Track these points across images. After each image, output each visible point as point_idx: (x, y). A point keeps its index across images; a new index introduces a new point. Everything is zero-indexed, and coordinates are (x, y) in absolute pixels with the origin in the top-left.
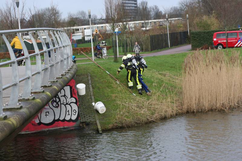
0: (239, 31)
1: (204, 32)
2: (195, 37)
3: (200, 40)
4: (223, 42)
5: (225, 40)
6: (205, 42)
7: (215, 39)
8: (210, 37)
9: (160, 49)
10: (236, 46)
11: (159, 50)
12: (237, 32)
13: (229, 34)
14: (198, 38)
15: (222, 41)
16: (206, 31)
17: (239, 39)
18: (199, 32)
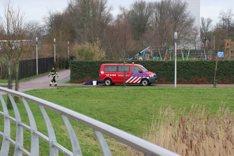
0: (132, 64)
1: (87, 62)
2: (75, 67)
3: (81, 71)
4: (112, 77)
5: (115, 74)
6: (87, 74)
7: (102, 72)
8: (94, 69)
9: (29, 77)
10: (127, 82)
11: (27, 78)
12: (129, 66)
13: (119, 67)
14: (78, 69)
15: (111, 75)
16: (89, 61)
17: (132, 74)
18: (81, 62)
